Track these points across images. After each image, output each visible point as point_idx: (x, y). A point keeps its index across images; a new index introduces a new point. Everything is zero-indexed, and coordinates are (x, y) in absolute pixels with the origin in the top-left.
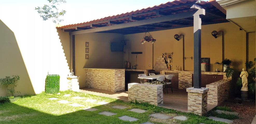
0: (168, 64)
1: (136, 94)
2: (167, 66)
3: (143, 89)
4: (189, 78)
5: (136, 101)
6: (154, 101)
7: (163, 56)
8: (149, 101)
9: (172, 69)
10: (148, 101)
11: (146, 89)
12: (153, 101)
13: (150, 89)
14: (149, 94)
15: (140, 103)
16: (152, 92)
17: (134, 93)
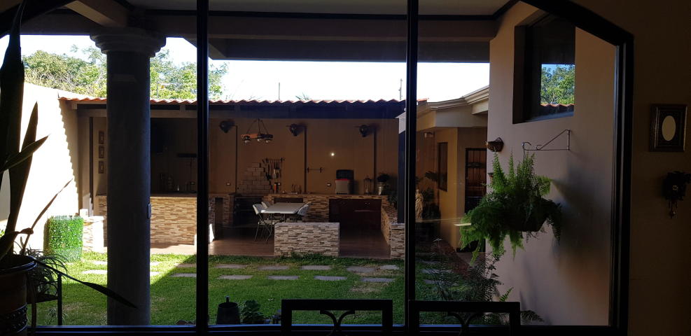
0: (273, 182)
1: (295, 241)
2: (270, 184)
3: (310, 232)
4: (323, 206)
5: (293, 253)
6: (331, 249)
7: (260, 164)
8: (322, 250)
9: (279, 192)
10: (319, 250)
11: (317, 232)
12: (329, 250)
13: (323, 230)
14: (323, 239)
15: (302, 256)
16: (329, 235)
17: (289, 241)
